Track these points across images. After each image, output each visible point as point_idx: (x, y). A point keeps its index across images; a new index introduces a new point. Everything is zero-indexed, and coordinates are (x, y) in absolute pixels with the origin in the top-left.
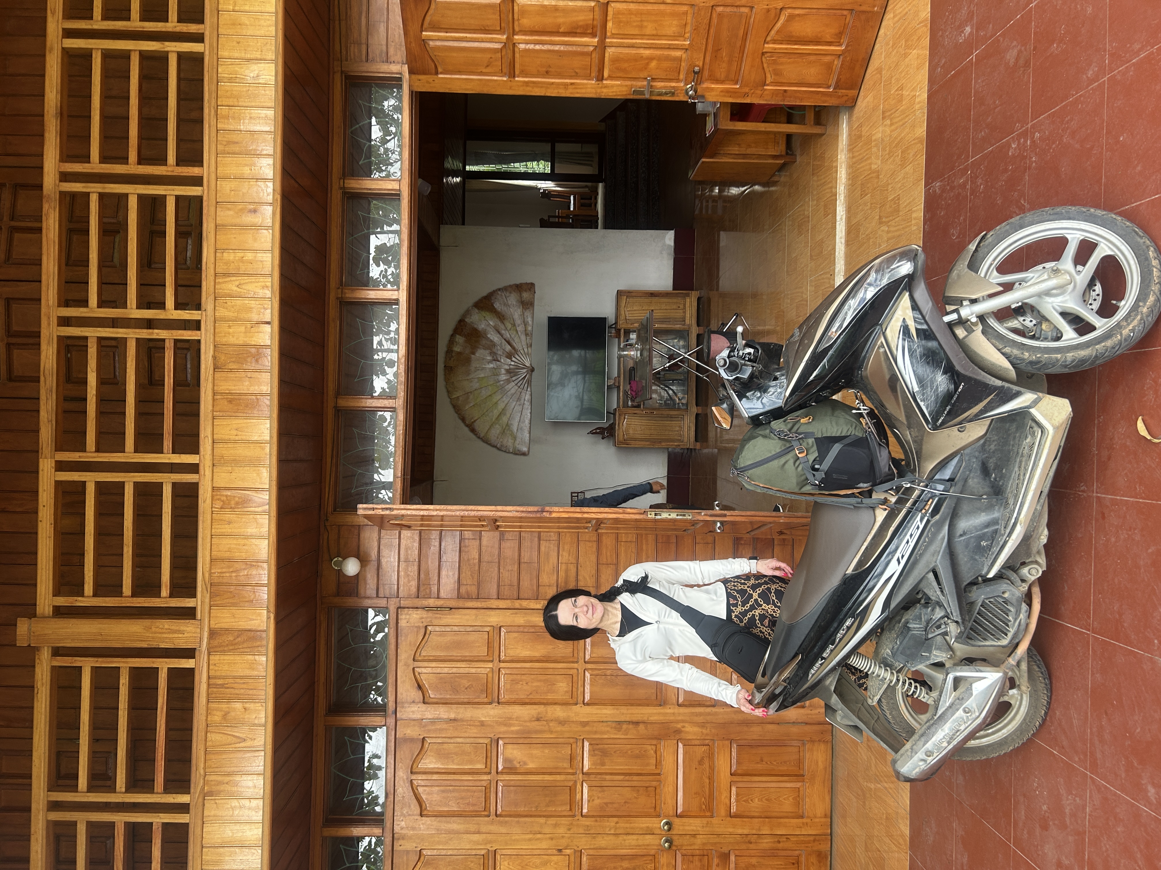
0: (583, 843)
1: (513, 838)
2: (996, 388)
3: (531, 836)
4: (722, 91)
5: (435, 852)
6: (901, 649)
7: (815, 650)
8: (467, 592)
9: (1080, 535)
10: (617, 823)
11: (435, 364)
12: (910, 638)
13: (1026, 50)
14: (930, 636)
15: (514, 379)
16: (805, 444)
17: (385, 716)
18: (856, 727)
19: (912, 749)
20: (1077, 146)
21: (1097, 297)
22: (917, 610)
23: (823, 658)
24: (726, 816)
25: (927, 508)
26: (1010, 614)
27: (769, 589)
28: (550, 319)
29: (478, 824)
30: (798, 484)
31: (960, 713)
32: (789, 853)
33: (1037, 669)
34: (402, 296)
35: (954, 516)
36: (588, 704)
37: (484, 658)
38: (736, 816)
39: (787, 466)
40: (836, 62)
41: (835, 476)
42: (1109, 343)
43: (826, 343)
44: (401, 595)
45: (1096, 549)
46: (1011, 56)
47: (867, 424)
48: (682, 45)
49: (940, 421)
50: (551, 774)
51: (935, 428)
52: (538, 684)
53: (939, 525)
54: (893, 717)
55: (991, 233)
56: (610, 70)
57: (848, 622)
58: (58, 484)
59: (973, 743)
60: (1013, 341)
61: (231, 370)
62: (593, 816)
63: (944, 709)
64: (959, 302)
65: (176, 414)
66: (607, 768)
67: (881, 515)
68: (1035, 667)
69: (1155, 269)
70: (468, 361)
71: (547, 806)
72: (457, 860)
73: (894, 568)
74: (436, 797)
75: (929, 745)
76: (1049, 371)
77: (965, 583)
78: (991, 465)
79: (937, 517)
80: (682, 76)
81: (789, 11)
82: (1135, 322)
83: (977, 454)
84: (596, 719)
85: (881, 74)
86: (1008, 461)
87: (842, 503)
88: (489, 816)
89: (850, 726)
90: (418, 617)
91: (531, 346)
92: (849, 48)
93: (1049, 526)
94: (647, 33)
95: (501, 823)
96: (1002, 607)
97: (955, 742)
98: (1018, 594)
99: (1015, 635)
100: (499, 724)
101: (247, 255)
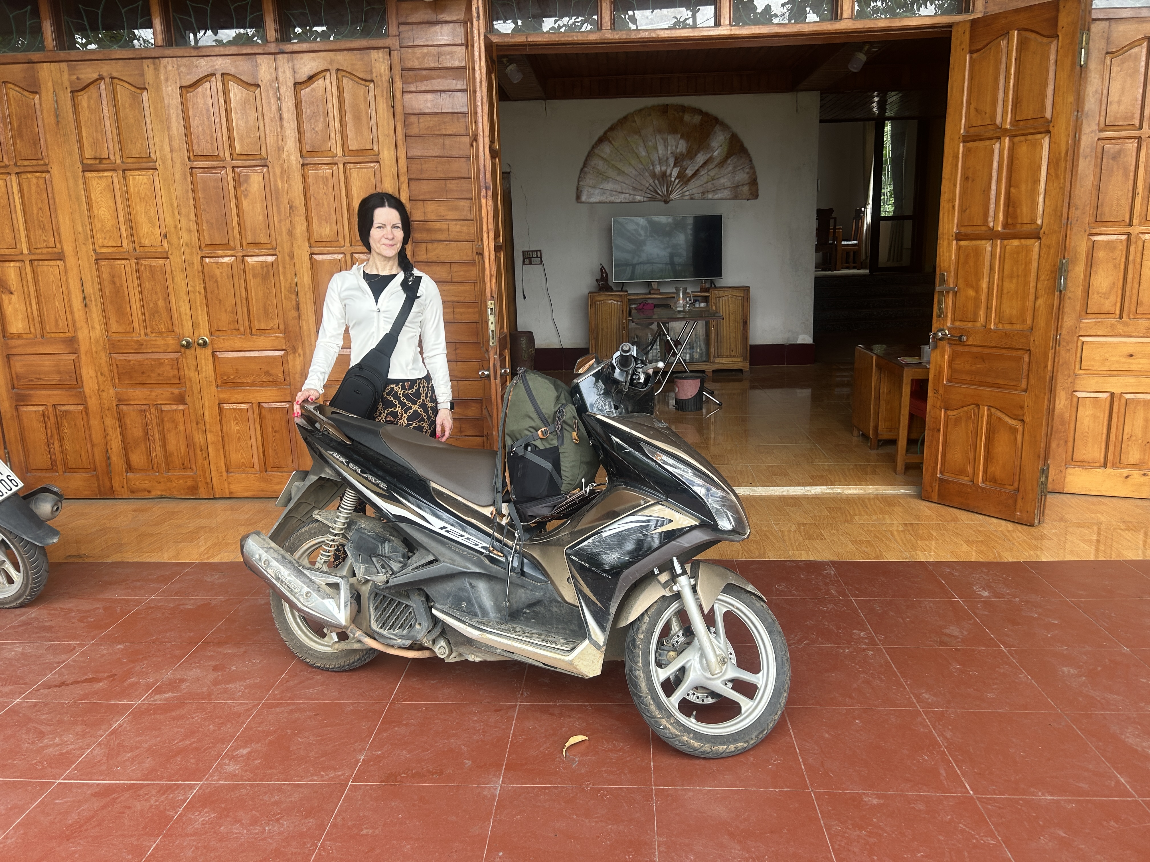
0: (176, 260)
1: (171, 187)
2: (607, 608)
3: (175, 205)
4: (940, 367)
5: (146, 105)
6: (364, 536)
7: (355, 456)
8: (411, 124)
9: (481, 692)
10: (199, 293)
11: (669, 94)
12: (375, 544)
13: (958, 642)
14: (374, 559)
15: (656, 182)
16: (552, 437)
17: (276, 41)
18: (290, 499)
19: (270, 548)
20: (855, 686)
21: (700, 699)
22: (402, 549)
23: (348, 463)
24: (219, 400)
25: (495, 552)
26: (401, 630)
27: (423, 420)
28: (720, 217)
29: (180, 149)
30: (512, 431)
31: (306, 589)
32: (193, 461)
33: (356, 659)
34: (724, 30)
35: (489, 577)
36: (311, 258)
37: (346, 146)
38: (220, 409)
39: (529, 420)
40: (966, 478)
41: (521, 465)
42: (653, 707)
43: (648, 450)
44: (403, 50)
45: (468, 705)
46: (953, 630)
47: (574, 494)
48: (990, 321)
49: (574, 558)
50: (239, 223)
51: (568, 554)
52: (326, 206)
53: (480, 564)
54: (303, 534)
55: (765, 606)
56: (967, 247)
57: (383, 485)
59: (286, 606)
60: (655, 625)
62: (203, 268)
63: (308, 575)
64: (694, 575)
66: (252, 281)
67: (488, 511)
68: (358, 657)
69: (725, 747)
70: (674, 130)
71: (207, 221)
72: (142, 129)
73: (436, 524)
74: (200, 101)
75: (274, 563)
77: (425, 589)
78: (537, 609)
79: (487, 562)
80: (957, 324)
81: (1021, 429)
82: (673, 731)
83: (548, 595)
84: (297, 267)
85: (951, 521)
86: (543, 624)
87: (497, 476)
88: (189, 160)
89: (291, 494)
90: (382, 71)
91: (692, 199)
92: (979, 490)
93: (484, 663)
94: (1004, 283)
95: (184, 174)
96: (406, 623)
97: (279, 585)
98: (419, 637)
99: (382, 636)
100: (282, 166)
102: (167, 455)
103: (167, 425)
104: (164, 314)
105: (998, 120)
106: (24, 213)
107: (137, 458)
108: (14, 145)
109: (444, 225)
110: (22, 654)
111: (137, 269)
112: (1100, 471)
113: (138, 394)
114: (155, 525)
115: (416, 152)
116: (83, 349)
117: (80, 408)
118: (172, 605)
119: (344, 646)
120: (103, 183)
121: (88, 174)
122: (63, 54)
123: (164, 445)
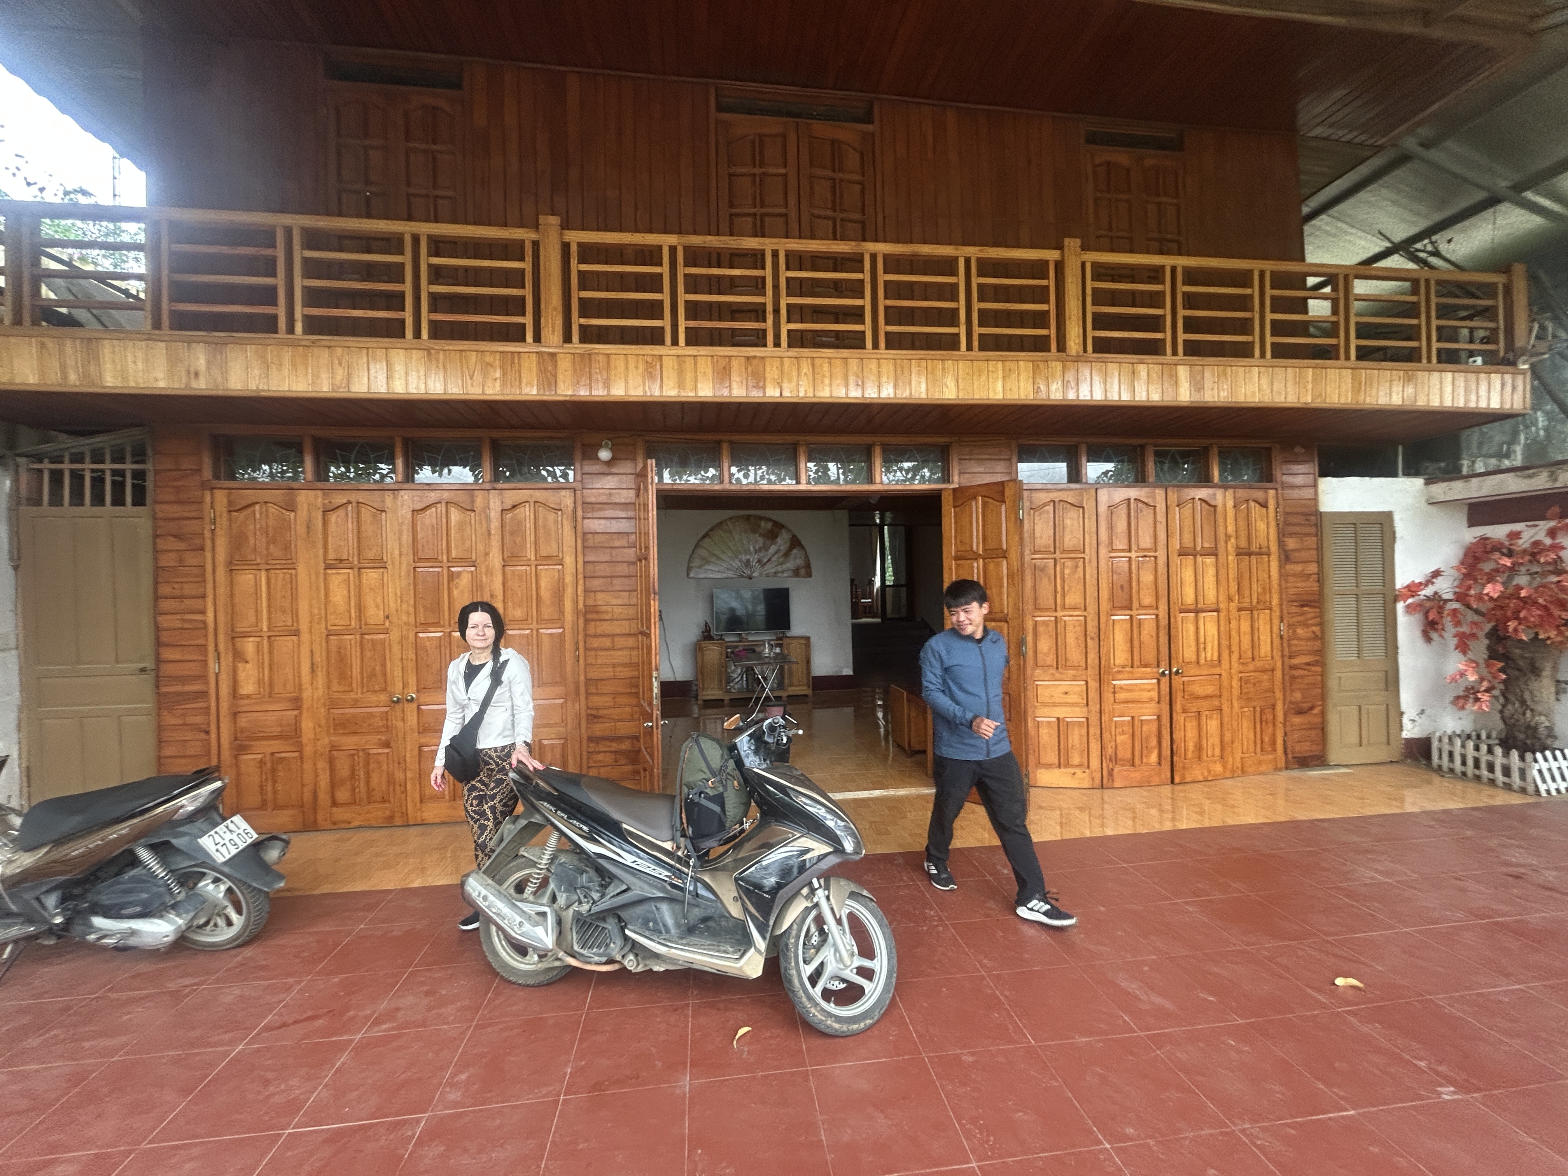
0: (395, 635)
1: (397, 581)
2: (768, 921)
3: (399, 594)
5: (384, 522)
6: (566, 869)
7: (562, 805)
8: (588, 539)
9: (659, 994)
10: (412, 660)
12: (574, 876)
14: (577, 890)
15: (743, 565)
16: (718, 785)
17: (490, 482)
19: (487, 884)
20: (936, 958)
21: (835, 986)
22: (596, 878)
23: (556, 811)
24: (419, 744)
25: (675, 879)
26: (598, 949)
28: (787, 590)
29: (407, 554)
30: (688, 782)
31: (519, 919)
32: (392, 794)
33: (554, 974)
34: (803, 487)
35: (671, 900)
37: (538, 554)
38: (420, 751)
39: (701, 773)
41: (696, 809)
42: (804, 999)
43: (792, 795)
44: (585, 491)
45: (650, 1007)
47: (736, 829)
49: (742, 883)
50: (449, 607)
51: (736, 880)
52: (520, 595)
53: (663, 890)
54: (511, 868)
55: (876, 906)
57: (585, 828)
58: (660, 248)
59: (494, 931)
60: (801, 930)
61: (746, 369)
62: (416, 641)
63: (521, 907)
64: (827, 888)
65: (711, 330)
67: (668, 845)
68: (556, 972)
69: (858, 1025)
70: (754, 532)
71: (424, 606)
72: (378, 538)
73: (628, 859)
74: (428, 521)
75: (491, 898)
76: (781, 958)
77: (620, 913)
78: (711, 924)
79: (669, 888)
82: (820, 1017)
83: (718, 912)
86: (714, 936)
87: (676, 816)
88: (414, 562)
90: (569, 504)
91: (767, 577)
93: (667, 970)
95: (408, 572)
96: (603, 943)
97: (495, 917)
98: (614, 953)
99: (582, 955)
100: (488, 567)
101: (827, 381)
102: (369, 792)
103: (373, 766)
104: (380, 677)
105: (975, 548)
106: (269, 601)
107: (342, 795)
108: (267, 549)
109: (609, 609)
110: (241, 996)
111: (361, 642)
112: (1057, 771)
113: (349, 742)
114: (357, 854)
115: (590, 558)
116: (305, 706)
117: (296, 754)
118: (380, 933)
119: (545, 965)
120: (341, 577)
121: (329, 571)
122: (320, 485)
123: (368, 783)
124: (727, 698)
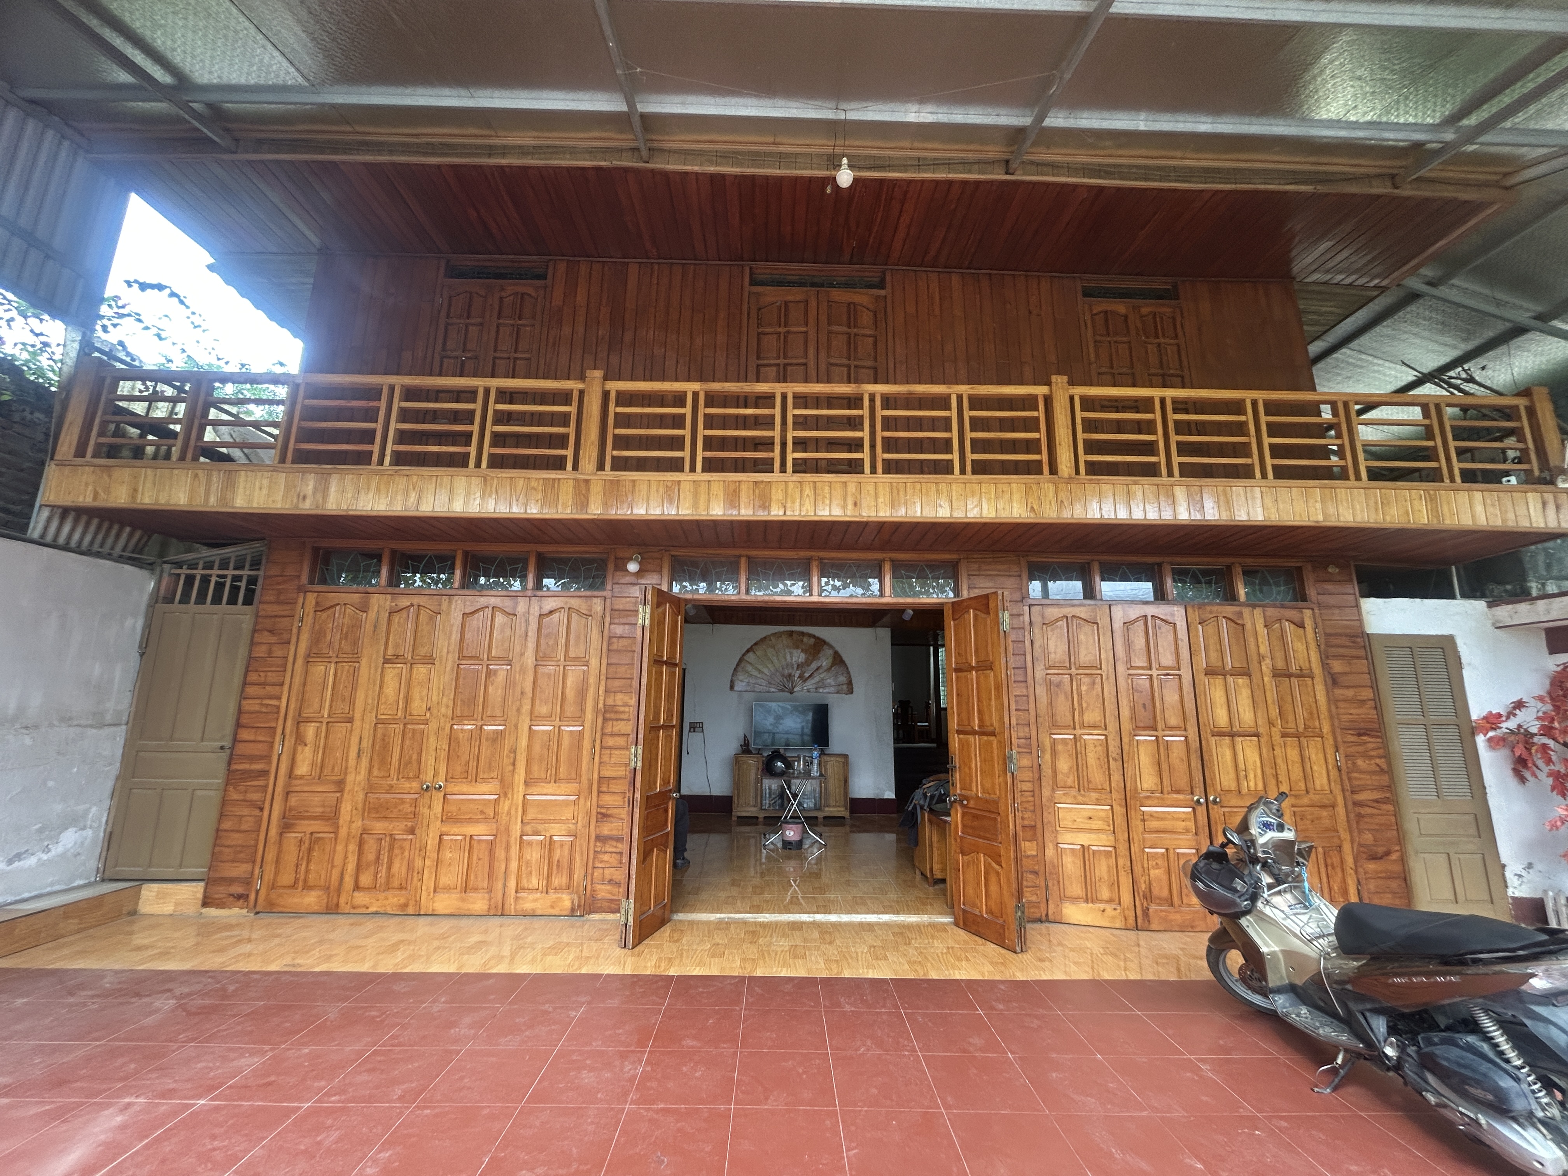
0: (433, 725)
1: (442, 676)
3: (442, 689)
5: (438, 623)
8: (612, 643)
10: (444, 750)
11: (794, 624)
15: (785, 679)
17: (533, 589)
24: (441, 832)
28: (828, 705)
29: (454, 652)
32: (409, 881)
34: (815, 598)
36: (530, 728)
37: (567, 655)
38: (440, 840)
44: (613, 599)
46: (974, 1039)
48: (978, 791)
50: (484, 702)
52: (547, 693)
61: (754, 492)
62: (451, 733)
65: (736, 459)
66: (484, 743)
70: (797, 647)
71: (462, 700)
72: (431, 638)
74: (475, 623)
80: (963, 792)
81: (1001, 872)
84: (519, 734)
88: (459, 659)
90: (598, 610)
91: (809, 692)
92: (985, 921)
95: (453, 668)
100: (522, 666)
101: (827, 502)
102: (390, 877)
103: (396, 851)
104: (415, 765)
106: (333, 689)
107: (365, 879)
108: (340, 643)
111: (404, 731)
113: (379, 827)
114: (364, 938)
115: (613, 661)
116: (347, 788)
117: (332, 835)
118: (359, 1012)
120: (395, 671)
121: (386, 666)
122: (390, 590)
123: (389, 868)
124: (761, 815)
